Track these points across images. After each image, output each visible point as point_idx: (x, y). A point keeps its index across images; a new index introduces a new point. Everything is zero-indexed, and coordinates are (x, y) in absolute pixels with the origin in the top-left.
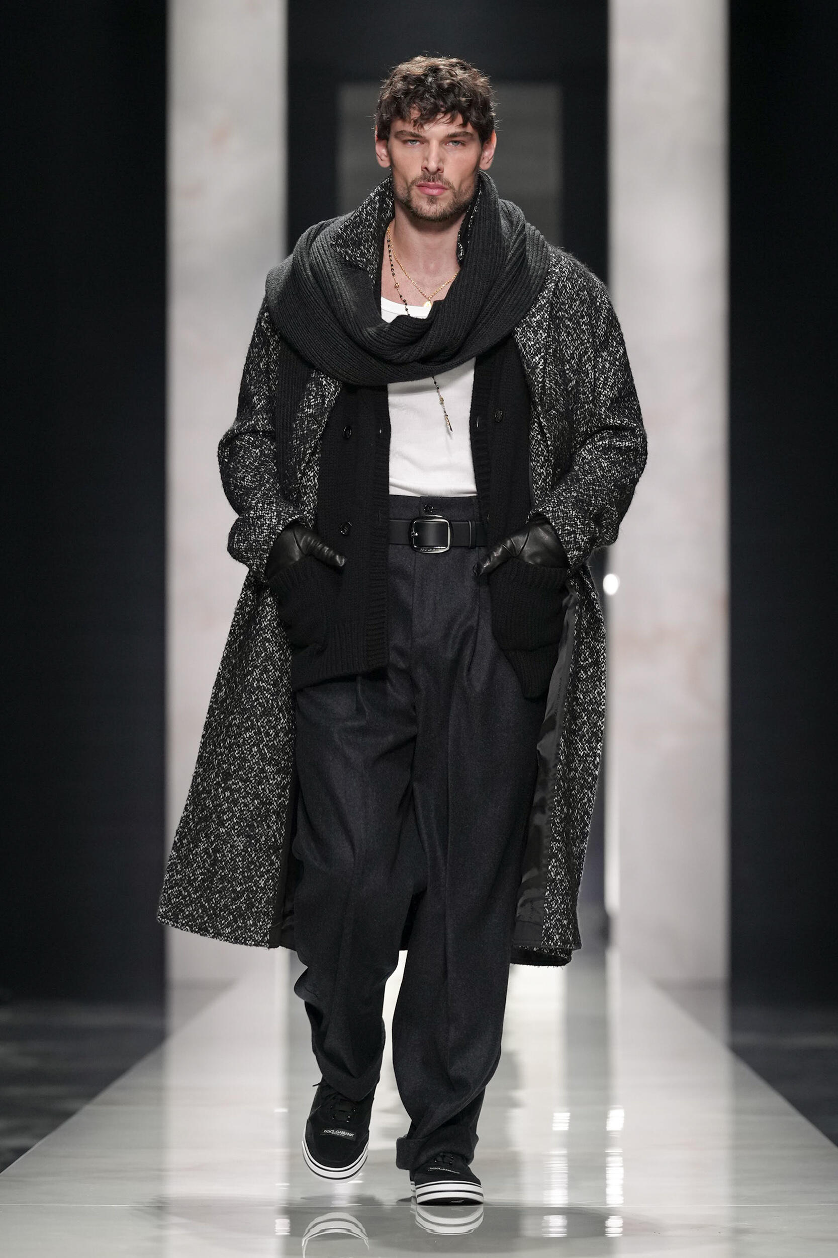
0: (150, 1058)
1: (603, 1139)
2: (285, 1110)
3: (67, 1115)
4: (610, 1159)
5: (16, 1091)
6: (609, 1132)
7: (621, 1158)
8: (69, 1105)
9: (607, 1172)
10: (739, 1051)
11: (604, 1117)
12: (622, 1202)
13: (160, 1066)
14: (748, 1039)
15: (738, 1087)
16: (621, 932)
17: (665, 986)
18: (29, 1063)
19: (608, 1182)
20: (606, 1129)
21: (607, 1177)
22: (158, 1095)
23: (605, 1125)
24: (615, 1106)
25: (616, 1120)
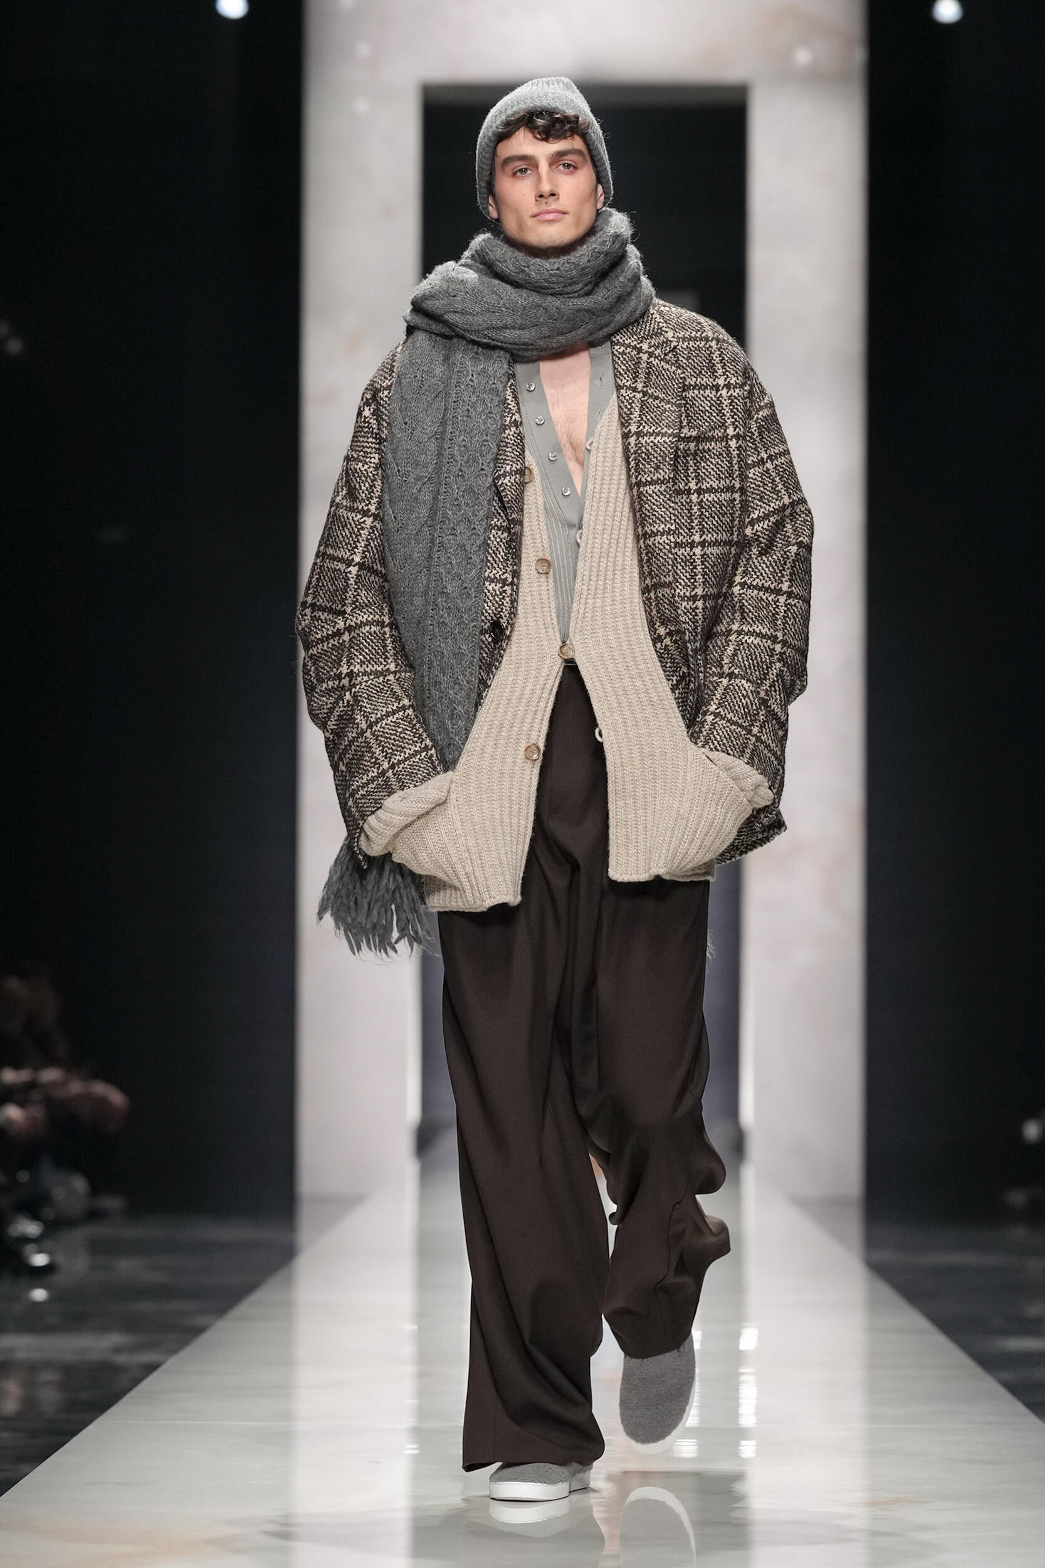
0: (281, 1275)
1: (737, 1358)
2: (415, 1327)
3: (198, 1331)
4: (742, 1378)
5: (146, 1306)
6: (741, 1351)
7: (752, 1378)
8: (201, 1320)
9: (740, 1391)
10: (878, 1269)
11: (737, 1335)
12: (755, 1422)
13: (289, 1282)
14: (885, 1256)
15: (873, 1305)
16: (755, 1147)
17: (801, 1203)
18: (158, 1278)
19: (741, 1401)
20: (738, 1348)
21: (740, 1395)
22: (286, 1311)
23: (738, 1343)
24: (748, 1324)
25: (748, 1340)
